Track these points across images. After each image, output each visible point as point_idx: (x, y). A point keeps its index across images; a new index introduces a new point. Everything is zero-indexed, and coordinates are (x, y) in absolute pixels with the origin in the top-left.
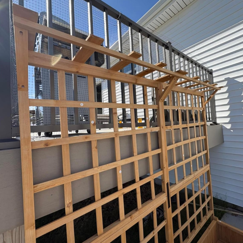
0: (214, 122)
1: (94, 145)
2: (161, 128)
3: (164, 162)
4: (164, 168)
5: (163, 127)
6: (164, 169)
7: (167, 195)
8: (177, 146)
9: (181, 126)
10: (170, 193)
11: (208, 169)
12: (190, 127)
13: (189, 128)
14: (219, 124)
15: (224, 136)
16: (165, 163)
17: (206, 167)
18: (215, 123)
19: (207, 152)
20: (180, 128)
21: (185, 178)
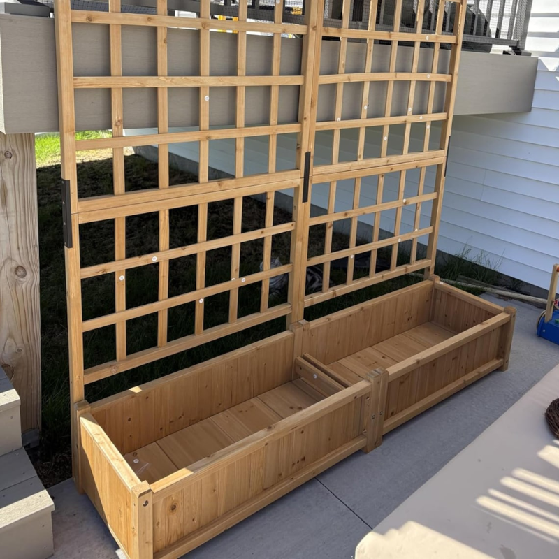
0: (515, 45)
1: (161, 35)
2: (311, 29)
3: (305, 107)
4: (305, 119)
5: (315, 27)
6: (305, 122)
7: (303, 176)
8: (349, 80)
9: (372, 33)
10: (310, 175)
11: (442, 160)
12: (401, 43)
13: (395, 45)
14: (530, 54)
15: (536, 92)
16: (310, 111)
17: (433, 153)
18: (518, 50)
19: (448, 118)
20: (368, 40)
21: (359, 159)
